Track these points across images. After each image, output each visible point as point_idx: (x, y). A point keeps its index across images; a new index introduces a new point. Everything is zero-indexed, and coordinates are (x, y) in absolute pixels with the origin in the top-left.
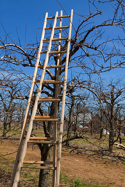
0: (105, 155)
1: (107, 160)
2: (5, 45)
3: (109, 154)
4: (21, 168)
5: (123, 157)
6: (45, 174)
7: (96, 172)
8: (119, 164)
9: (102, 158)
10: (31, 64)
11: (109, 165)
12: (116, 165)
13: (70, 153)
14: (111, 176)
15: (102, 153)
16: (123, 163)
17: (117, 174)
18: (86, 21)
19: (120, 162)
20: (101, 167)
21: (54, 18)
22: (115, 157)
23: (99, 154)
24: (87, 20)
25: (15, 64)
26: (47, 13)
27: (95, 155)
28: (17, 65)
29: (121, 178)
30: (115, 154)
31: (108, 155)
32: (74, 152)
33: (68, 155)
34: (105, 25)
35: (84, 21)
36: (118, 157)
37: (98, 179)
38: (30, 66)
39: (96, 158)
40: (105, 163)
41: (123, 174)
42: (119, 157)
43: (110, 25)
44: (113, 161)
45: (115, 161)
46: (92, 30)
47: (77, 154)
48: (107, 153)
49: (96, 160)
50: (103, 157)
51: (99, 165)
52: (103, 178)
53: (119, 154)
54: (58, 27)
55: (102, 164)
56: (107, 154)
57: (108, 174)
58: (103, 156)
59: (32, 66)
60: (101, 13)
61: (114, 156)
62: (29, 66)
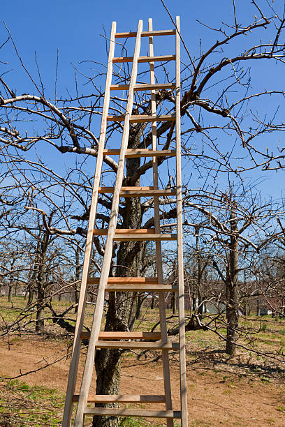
0: (219, 362)
1: (226, 374)
2: (18, 98)
3: (228, 360)
4: (84, 414)
5: (259, 367)
6: (108, 420)
7: (207, 403)
8: (256, 384)
9: (214, 370)
10: (78, 147)
11: (232, 386)
12: (248, 386)
13: (138, 359)
14: (245, 414)
15: (213, 359)
16: (262, 380)
17: (255, 407)
18: (224, 42)
19: (257, 379)
20: (217, 392)
21: (134, 35)
22: (243, 366)
23: (207, 361)
24: (228, 39)
25: (19, 148)
26: (114, 24)
27: (196, 362)
28: (23, 150)
29: (265, 416)
30: (241, 360)
31: (225, 363)
32: (146, 357)
33: (134, 365)
34: (252, 57)
35: (218, 44)
36: (248, 365)
37: (214, 420)
38: (77, 151)
39: (201, 371)
40: (223, 382)
41: (268, 407)
42: (253, 367)
43: (264, 57)
44: (240, 376)
45: (245, 375)
46: (219, 69)
47: (154, 361)
48: (223, 357)
49: (202, 374)
50: (216, 367)
51: (210, 387)
52: (227, 418)
53: (250, 359)
54: (146, 58)
55: (216, 385)
56: (224, 360)
57: (235, 409)
58: (215, 364)
59: (80, 153)
60: (267, 23)
61: (240, 365)
62: (74, 152)
